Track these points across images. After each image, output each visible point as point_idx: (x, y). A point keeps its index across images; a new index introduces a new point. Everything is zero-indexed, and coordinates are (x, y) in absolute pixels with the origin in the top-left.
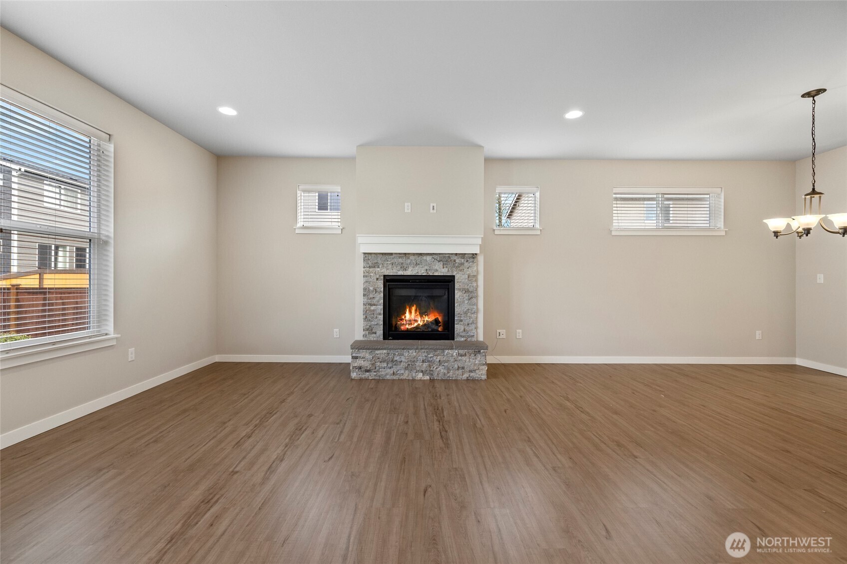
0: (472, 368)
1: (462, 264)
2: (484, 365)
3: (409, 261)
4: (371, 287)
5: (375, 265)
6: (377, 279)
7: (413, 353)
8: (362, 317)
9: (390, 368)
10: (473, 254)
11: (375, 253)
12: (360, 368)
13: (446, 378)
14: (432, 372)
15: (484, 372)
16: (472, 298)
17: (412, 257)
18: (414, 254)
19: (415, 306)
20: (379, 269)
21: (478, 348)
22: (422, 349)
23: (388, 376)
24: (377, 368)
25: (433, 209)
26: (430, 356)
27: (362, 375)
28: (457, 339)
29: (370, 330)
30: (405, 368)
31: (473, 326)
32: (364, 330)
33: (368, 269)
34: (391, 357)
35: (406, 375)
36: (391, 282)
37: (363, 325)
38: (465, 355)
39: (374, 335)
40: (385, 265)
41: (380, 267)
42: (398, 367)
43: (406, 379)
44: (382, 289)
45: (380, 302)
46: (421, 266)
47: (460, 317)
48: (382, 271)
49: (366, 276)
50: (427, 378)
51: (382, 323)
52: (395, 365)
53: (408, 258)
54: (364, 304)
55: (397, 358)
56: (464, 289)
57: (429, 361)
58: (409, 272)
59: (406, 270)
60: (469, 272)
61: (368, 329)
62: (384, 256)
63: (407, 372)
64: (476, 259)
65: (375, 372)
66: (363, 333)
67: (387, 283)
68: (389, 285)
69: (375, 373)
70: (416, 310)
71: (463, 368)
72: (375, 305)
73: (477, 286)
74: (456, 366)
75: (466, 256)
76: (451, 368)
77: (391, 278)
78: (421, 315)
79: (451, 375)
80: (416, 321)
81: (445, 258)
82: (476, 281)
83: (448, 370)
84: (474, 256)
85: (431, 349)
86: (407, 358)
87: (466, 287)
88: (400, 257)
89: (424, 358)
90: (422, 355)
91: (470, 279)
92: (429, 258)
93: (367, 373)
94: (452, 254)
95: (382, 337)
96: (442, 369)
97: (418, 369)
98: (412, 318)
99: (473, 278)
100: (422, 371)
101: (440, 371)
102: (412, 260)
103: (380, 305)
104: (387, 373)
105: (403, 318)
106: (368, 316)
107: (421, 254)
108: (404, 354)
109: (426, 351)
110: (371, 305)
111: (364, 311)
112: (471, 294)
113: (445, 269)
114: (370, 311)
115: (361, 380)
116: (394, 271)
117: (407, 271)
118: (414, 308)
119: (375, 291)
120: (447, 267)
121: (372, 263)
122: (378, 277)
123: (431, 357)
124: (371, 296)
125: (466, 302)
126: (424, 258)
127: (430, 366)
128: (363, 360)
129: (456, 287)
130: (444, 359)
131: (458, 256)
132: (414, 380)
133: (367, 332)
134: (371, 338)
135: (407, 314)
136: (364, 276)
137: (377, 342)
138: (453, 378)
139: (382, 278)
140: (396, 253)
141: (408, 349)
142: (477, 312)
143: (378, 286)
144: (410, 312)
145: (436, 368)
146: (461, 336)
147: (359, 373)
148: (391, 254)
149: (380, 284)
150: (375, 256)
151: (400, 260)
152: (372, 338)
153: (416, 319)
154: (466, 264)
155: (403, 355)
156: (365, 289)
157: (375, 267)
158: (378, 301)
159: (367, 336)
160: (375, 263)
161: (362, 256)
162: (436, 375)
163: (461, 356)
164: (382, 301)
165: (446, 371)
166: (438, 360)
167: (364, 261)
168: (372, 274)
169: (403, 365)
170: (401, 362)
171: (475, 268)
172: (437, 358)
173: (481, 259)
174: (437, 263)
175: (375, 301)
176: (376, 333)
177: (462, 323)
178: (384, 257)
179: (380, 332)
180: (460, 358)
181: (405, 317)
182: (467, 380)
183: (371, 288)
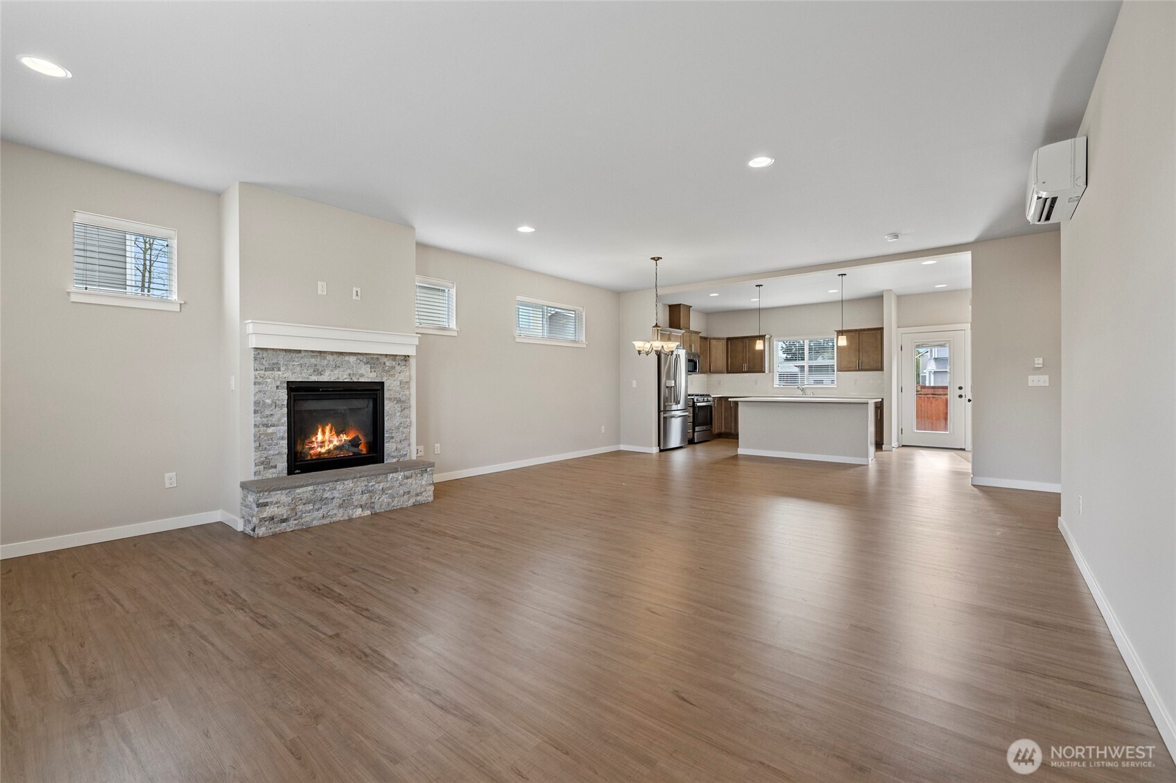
0: (418, 491)
1: (393, 368)
2: (430, 484)
3: (326, 362)
4: (268, 398)
5: (274, 367)
6: (277, 387)
7: (349, 484)
8: (253, 445)
9: (318, 510)
10: (405, 356)
11: (273, 349)
12: (272, 518)
13: (390, 508)
14: (373, 505)
15: (431, 493)
16: (404, 409)
17: (329, 357)
18: (332, 353)
19: (330, 424)
20: (280, 373)
21: (422, 467)
22: (360, 477)
23: (314, 522)
24: (299, 514)
25: (357, 295)
26: (370, 484)
27: (275, 528)
28: (387, 460)
29: (266, 464)
30: (339, 506)
31: (405, 444)
32: (256, 465)
33: (262, 372)
34: (319, 494)
35: (340, 515)
36: (298, 391)
37: (253, 458)
38: (411, 477)
39: (274, 470)
40: (291, 367)
41: (282, 369)
42: (330, 507)
43: (340, 521)
44: (285, 402)
45: (283, 421)
46: (342, 369)
47: (392, 433)
48: (285, 375)
49: (259, 383)
50: (368, 513)
51: (286, 451)
52: (325, 504)
53: (325, 358)
54: (255, 425)
55: (327, 495)
56: (395, 399)
57: (369, 492)
58: (326, 377)
59: (321, 374)
60: (402, 377)
61: (262, 463)
62: (288, 354)
63: (341, 510)
64: (408, 362)
65: (296, 520)
66: (253, 469)
67: (292, 394)
68: (294, 395)
69: (296, 522)
70: (331, 430)
71: (409, 492)
72: (274, 426)
73: (410, 394)
74: (402, 492)
75: (398, 357)
76: (395, 495)
77: (299, 386)
78: (338, 434)
79: (397, 503)
80: (331, 442)
81: (372, 360)
82: (409, 388)
83: (393, 497)
84: (406, 358)
85: (372, 475)
86: (341, 492)
87: (398, 396)
88: (312, 357)
89: (364, 488)
90: (362, 484)
91: (402, 386)
92: (352, 359)
93: (284, 524)
94: (381, 355)
95: (286, 472)
96: (385, 499)
97: (356, 504)
98: (325, 440)
99: (405, 384)
100: (361, 506)
101: (383, 502)
102: (329, 361)
103: (283, 425)
104: (314, 518)
105: (314, 439)
106: (261, 443)
107: (341, 354)
108: (338, 487)
109: (366, 479)
110: (267, 426)
111: (255, 436)
112: (403, 403)
113: (373, 373)
114: (267, 435)
115: (274, 535)
116: (304, 375)
117: (322, 376)
118: (328, 429)
119: (274, 404)
120: (375, 371)
121: (269, 364)
122: (278, 383)
123: (372, 486)
124: (267, 412)
125: (398, 414)
126: (347, 358)
127: (371, 497)
128: (276, 505)
129: (385, 396)
130: (388, 485)
131: (388, 358)
132: (350, 520)
133: (262, 467)
134: (267, 475)
135: (320, 437)
136: (255, 383)
137: (278, 479)
138: (398, 507)
139: (285, 385)
140: (307, 351)
141: (343, 480)
142: (409, 426)
143: (279, 397)
144: (324, 433)
145: (379, 499)
146: (392, 456)
147: (271, 526)
148: (300, 351)
149: (283, 395)
150: (274, 353)
151: (313, 361)
152: (270, 474)
153: (331, 439)
154: (398, 368)
155: (335, 489)
156: (257, 403)
157: (273, 370)
158: (279, 420)
159: (262, 473)
160: (274, 364)
161: (252, 353)
162: (379, 507)
163: (407, 478)
164: (286, 419)
165: (390, 500)
166: (381, 488)
167: (255, 360)
168: (268, 380)
169: (336, 502)
170: (333, 499)
171: (408, 374)
172: (379, 486)
173: (413, 362)
174: (364, 366)
175: (274, 420)
176: (276, 467)
177: (393, 440)
178: (289, 356)
179: (283, 465)
180: (405, 481)
181: (317, 439)
182: (414, 505)
183: (269, 401)
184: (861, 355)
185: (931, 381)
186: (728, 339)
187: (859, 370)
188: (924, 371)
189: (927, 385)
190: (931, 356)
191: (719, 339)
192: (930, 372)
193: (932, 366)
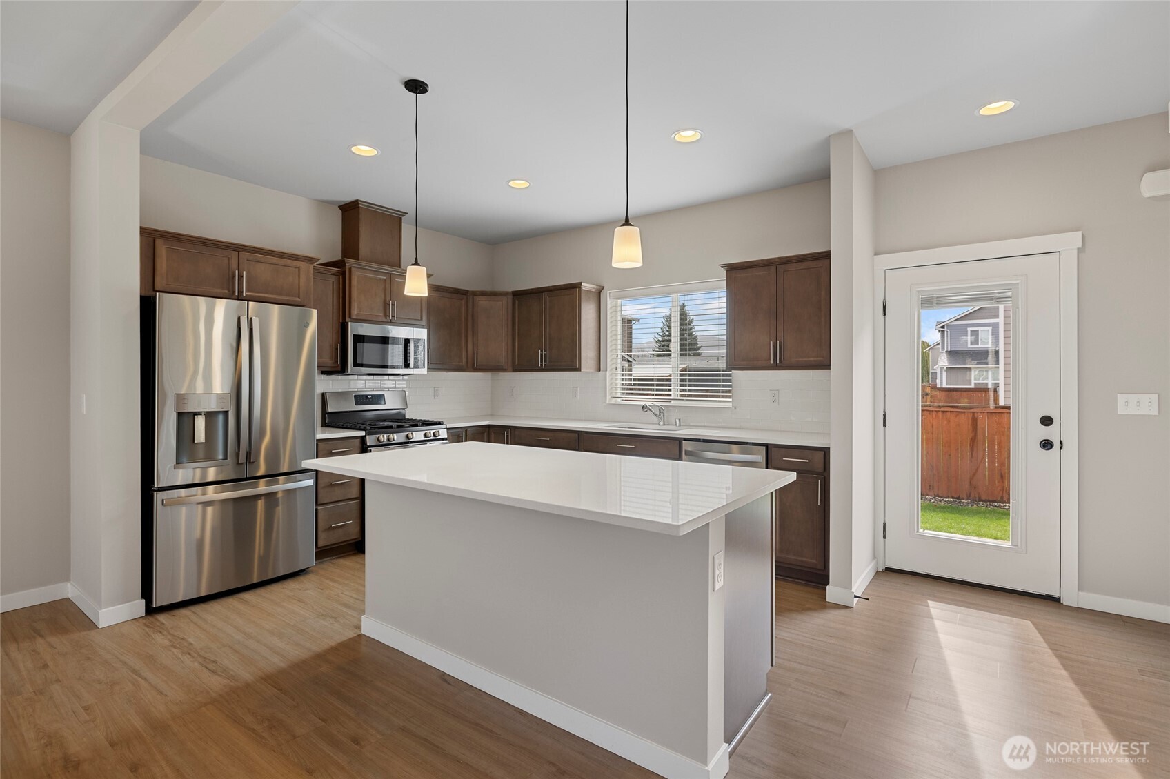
184: (780, 328)
185: (943, 382)
186: (516, 294)
187: (776, 367)
188: (935, 367)
189: (938, 386)
190: (943, 348)
191: (494, 294)
192: (941, 369)
193: (944, 361)
